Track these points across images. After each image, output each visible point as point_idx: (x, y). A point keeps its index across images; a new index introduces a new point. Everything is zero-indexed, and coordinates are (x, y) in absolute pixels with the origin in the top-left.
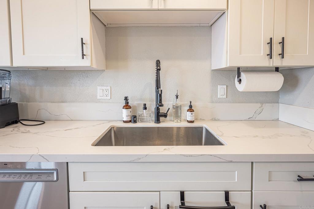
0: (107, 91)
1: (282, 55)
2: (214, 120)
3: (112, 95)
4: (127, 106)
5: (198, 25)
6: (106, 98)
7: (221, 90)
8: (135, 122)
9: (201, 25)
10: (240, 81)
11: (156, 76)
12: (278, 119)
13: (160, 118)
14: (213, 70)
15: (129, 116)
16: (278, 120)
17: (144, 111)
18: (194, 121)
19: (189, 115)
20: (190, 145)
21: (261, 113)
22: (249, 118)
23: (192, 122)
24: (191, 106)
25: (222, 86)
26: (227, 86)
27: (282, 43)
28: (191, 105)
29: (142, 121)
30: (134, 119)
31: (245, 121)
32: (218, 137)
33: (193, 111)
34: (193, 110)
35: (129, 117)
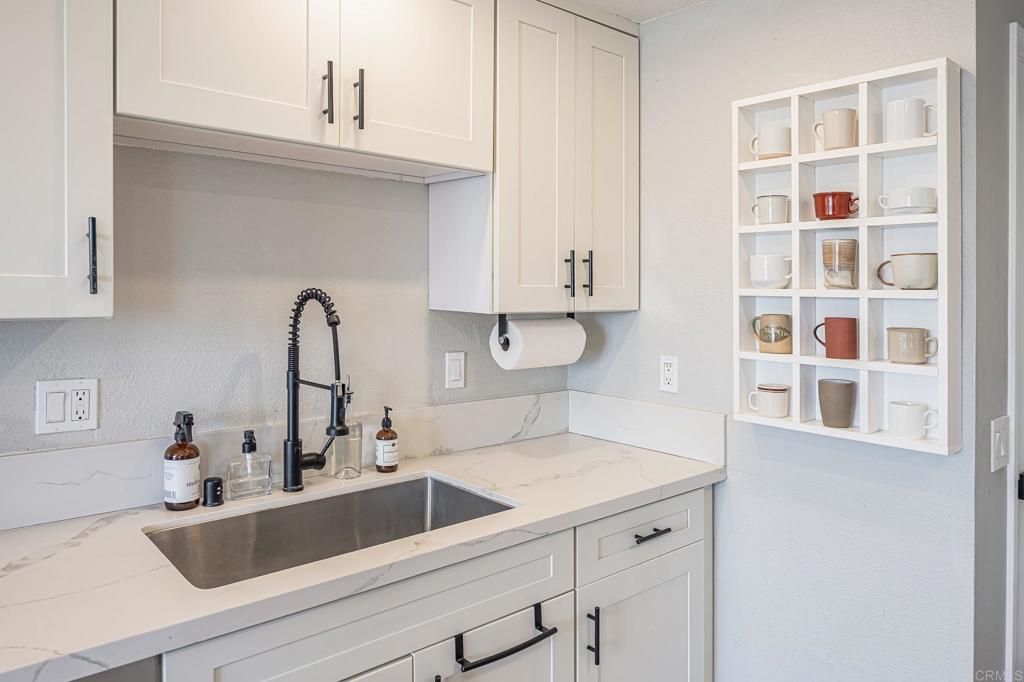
0: (84, 398)
1: (589, 287)
2: (440, 453)
3: (104, 411)
4: (183, 447)
5: (398, 178)
6: (77, 425)
7: (453, 366)
8: (218, 500)
9: (405, 179)
10: (506, 344)
11: (291, 336)
12: (568, 428)
13: (304, 471)
14: (433, 310)
15: (192, 484)
16: (567, 431)
17: (248, 456)
18: (396, 465)
19: (387, 449)
20: (398, 536)
21: (538, 420)
22: (514, 437)
23: (392, 469)
24: (387, 423)
25: (455, 354)
26: (466, 355)
27: (589, 261)
28: (388, 419)
29: (240, 493)
30: (213, 491)
31: (506, 446)
32: (491, 494)
33: (393, 436)
34: (394, 432)
35: (195, 488)
